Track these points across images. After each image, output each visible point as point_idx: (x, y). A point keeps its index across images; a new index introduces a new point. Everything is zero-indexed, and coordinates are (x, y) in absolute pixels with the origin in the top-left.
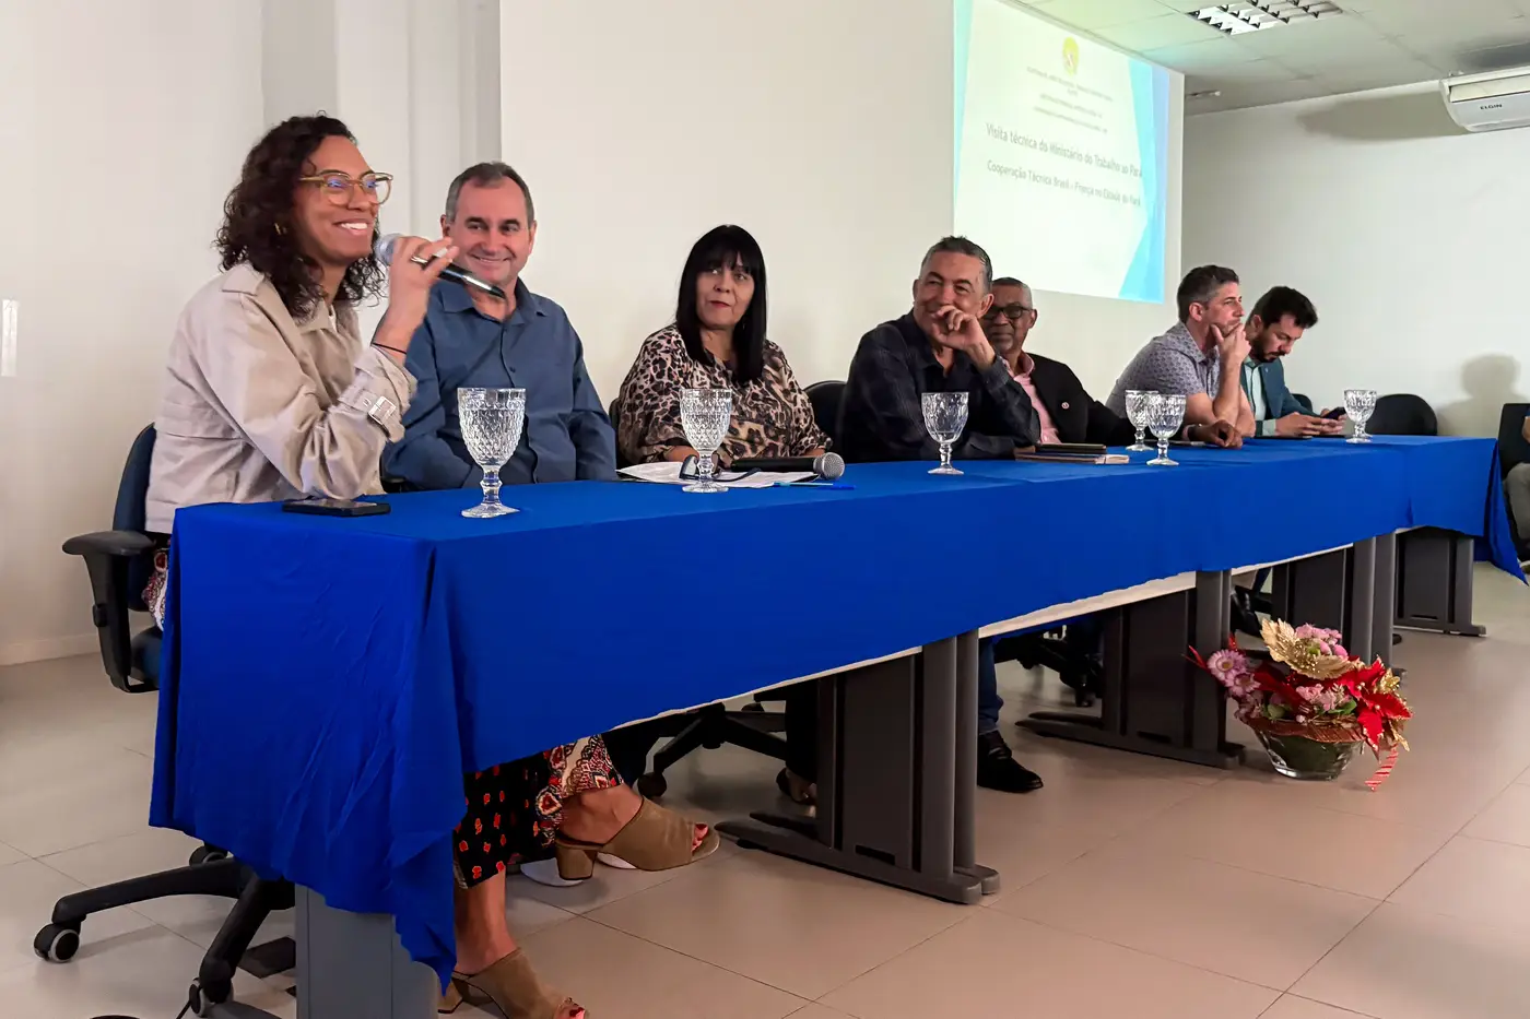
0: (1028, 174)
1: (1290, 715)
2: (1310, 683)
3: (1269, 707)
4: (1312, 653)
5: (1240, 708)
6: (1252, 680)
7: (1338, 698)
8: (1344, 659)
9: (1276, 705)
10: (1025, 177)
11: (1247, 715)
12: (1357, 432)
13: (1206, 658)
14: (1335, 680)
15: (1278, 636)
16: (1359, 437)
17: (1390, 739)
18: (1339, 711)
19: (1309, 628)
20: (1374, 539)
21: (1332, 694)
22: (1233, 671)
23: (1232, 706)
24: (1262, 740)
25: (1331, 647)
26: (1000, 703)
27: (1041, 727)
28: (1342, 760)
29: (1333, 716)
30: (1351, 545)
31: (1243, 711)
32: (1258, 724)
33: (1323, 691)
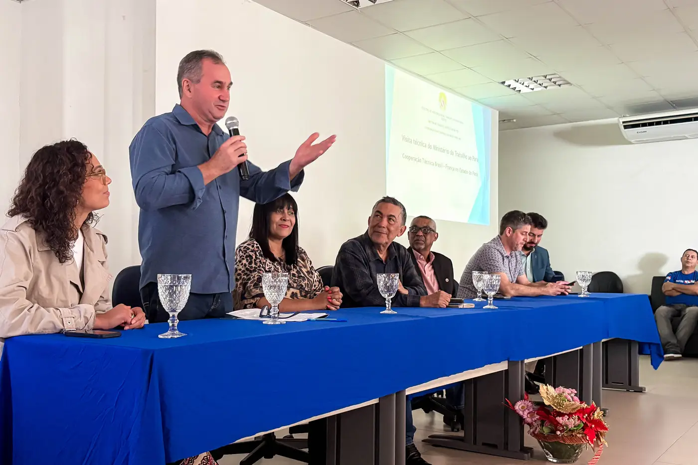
0: (422, 160)
1: (553, 432)
2: (562, 415)
3: (544, 428)
4: (563, 401)
5: (530, 429)
6: (535, 415)
7: (575, 423)
8: (578, 403)
9: (547, 427)
10: (420, 162)
11: (533, 432)
12: (583, 292)
13: (514, 405)
14: (573, 414)
15: (547, 392)
16: (584, 294)
17: (599, 442)
18: (575, 428)
19: (561, 388)
20: (592, 344)
21: (572, 420)
22: (527, 410)
23: (527, 428)
24: (541, 445)
25: (572, 397)
26: (415, 430)
27: (434, 442)
28: (578, 453)
29: (573, 431)
30: (581, 347)
31: (532, 430)
32: (539, 436)
33: (568, 419)
